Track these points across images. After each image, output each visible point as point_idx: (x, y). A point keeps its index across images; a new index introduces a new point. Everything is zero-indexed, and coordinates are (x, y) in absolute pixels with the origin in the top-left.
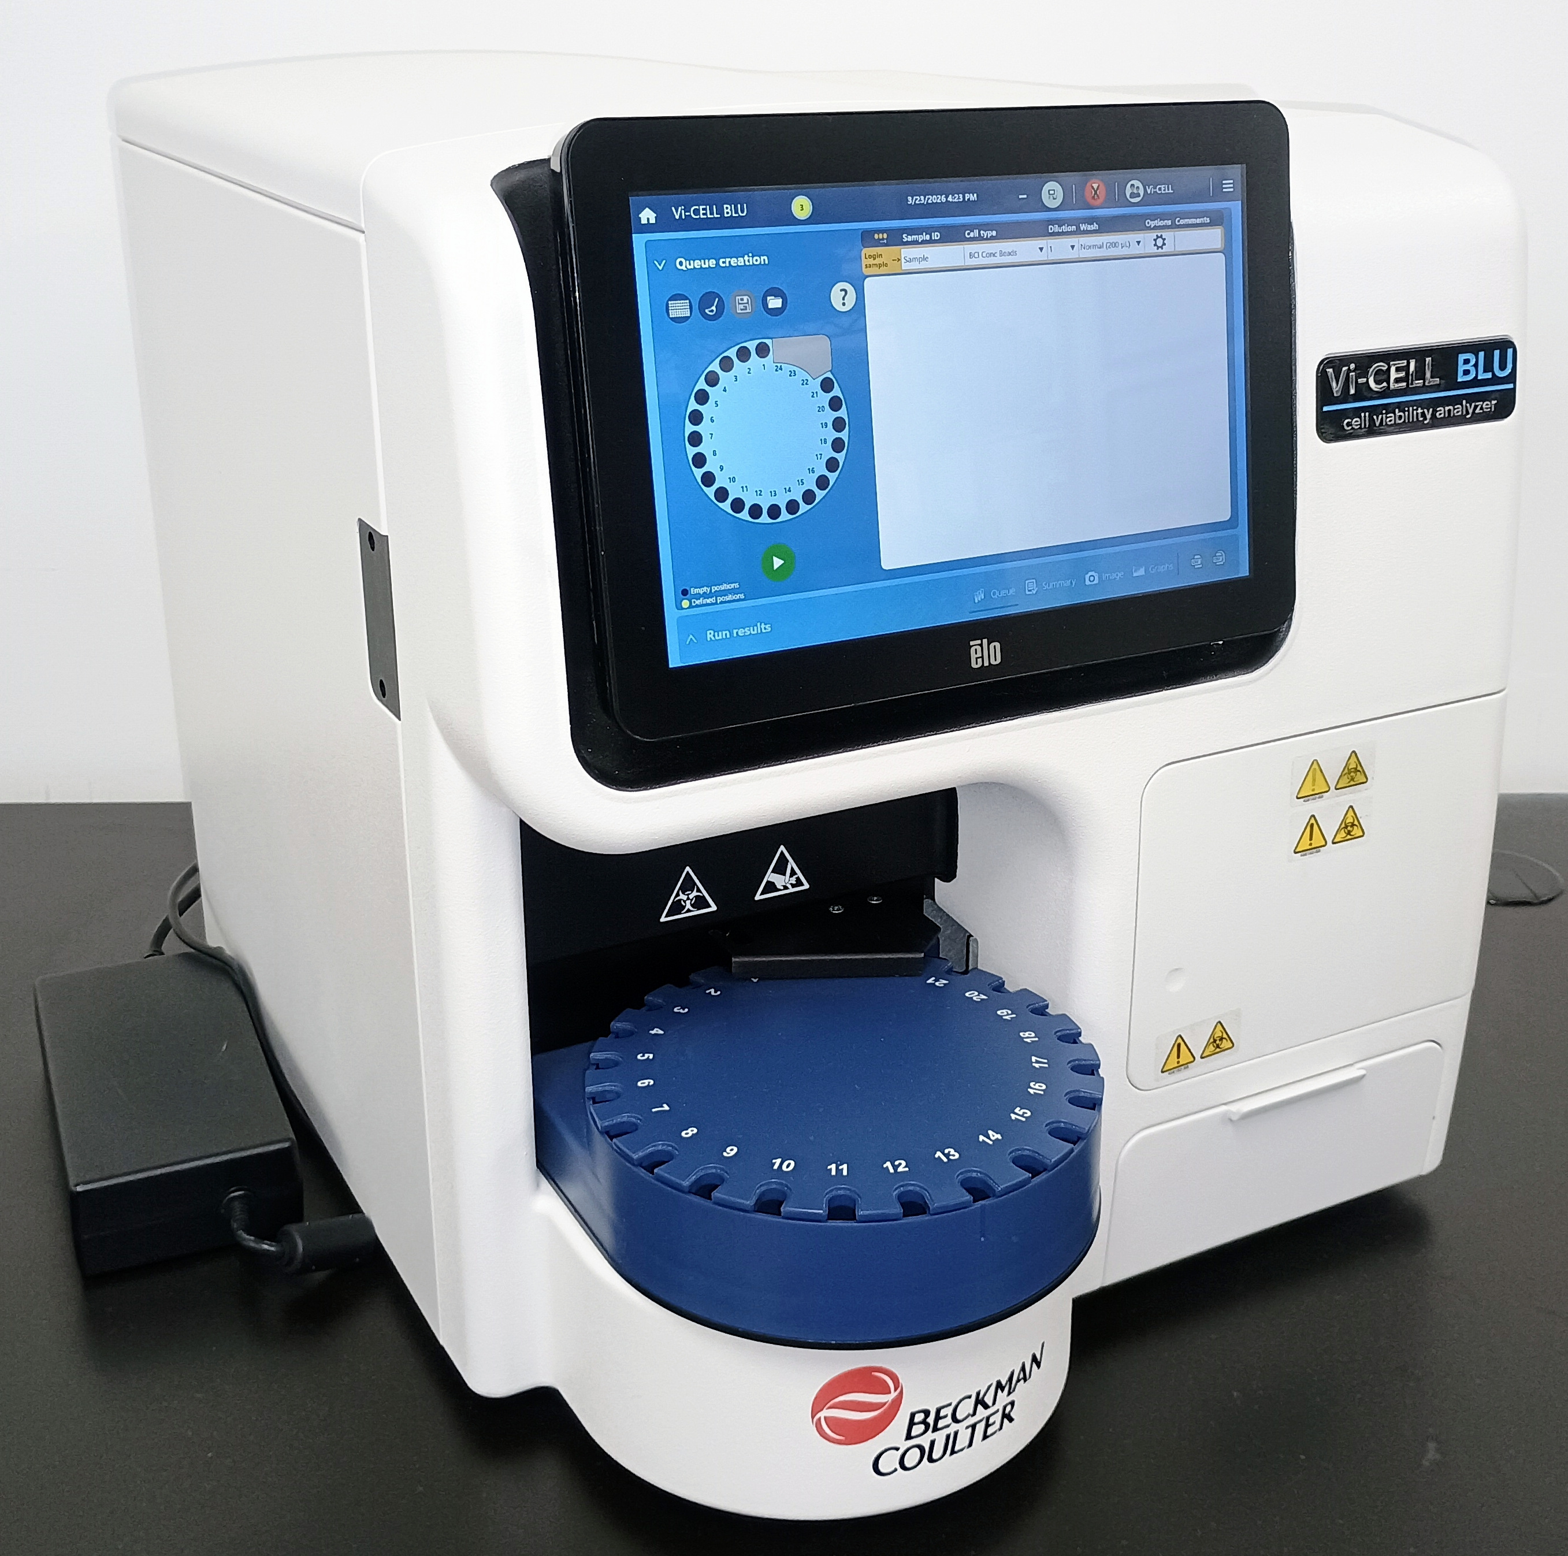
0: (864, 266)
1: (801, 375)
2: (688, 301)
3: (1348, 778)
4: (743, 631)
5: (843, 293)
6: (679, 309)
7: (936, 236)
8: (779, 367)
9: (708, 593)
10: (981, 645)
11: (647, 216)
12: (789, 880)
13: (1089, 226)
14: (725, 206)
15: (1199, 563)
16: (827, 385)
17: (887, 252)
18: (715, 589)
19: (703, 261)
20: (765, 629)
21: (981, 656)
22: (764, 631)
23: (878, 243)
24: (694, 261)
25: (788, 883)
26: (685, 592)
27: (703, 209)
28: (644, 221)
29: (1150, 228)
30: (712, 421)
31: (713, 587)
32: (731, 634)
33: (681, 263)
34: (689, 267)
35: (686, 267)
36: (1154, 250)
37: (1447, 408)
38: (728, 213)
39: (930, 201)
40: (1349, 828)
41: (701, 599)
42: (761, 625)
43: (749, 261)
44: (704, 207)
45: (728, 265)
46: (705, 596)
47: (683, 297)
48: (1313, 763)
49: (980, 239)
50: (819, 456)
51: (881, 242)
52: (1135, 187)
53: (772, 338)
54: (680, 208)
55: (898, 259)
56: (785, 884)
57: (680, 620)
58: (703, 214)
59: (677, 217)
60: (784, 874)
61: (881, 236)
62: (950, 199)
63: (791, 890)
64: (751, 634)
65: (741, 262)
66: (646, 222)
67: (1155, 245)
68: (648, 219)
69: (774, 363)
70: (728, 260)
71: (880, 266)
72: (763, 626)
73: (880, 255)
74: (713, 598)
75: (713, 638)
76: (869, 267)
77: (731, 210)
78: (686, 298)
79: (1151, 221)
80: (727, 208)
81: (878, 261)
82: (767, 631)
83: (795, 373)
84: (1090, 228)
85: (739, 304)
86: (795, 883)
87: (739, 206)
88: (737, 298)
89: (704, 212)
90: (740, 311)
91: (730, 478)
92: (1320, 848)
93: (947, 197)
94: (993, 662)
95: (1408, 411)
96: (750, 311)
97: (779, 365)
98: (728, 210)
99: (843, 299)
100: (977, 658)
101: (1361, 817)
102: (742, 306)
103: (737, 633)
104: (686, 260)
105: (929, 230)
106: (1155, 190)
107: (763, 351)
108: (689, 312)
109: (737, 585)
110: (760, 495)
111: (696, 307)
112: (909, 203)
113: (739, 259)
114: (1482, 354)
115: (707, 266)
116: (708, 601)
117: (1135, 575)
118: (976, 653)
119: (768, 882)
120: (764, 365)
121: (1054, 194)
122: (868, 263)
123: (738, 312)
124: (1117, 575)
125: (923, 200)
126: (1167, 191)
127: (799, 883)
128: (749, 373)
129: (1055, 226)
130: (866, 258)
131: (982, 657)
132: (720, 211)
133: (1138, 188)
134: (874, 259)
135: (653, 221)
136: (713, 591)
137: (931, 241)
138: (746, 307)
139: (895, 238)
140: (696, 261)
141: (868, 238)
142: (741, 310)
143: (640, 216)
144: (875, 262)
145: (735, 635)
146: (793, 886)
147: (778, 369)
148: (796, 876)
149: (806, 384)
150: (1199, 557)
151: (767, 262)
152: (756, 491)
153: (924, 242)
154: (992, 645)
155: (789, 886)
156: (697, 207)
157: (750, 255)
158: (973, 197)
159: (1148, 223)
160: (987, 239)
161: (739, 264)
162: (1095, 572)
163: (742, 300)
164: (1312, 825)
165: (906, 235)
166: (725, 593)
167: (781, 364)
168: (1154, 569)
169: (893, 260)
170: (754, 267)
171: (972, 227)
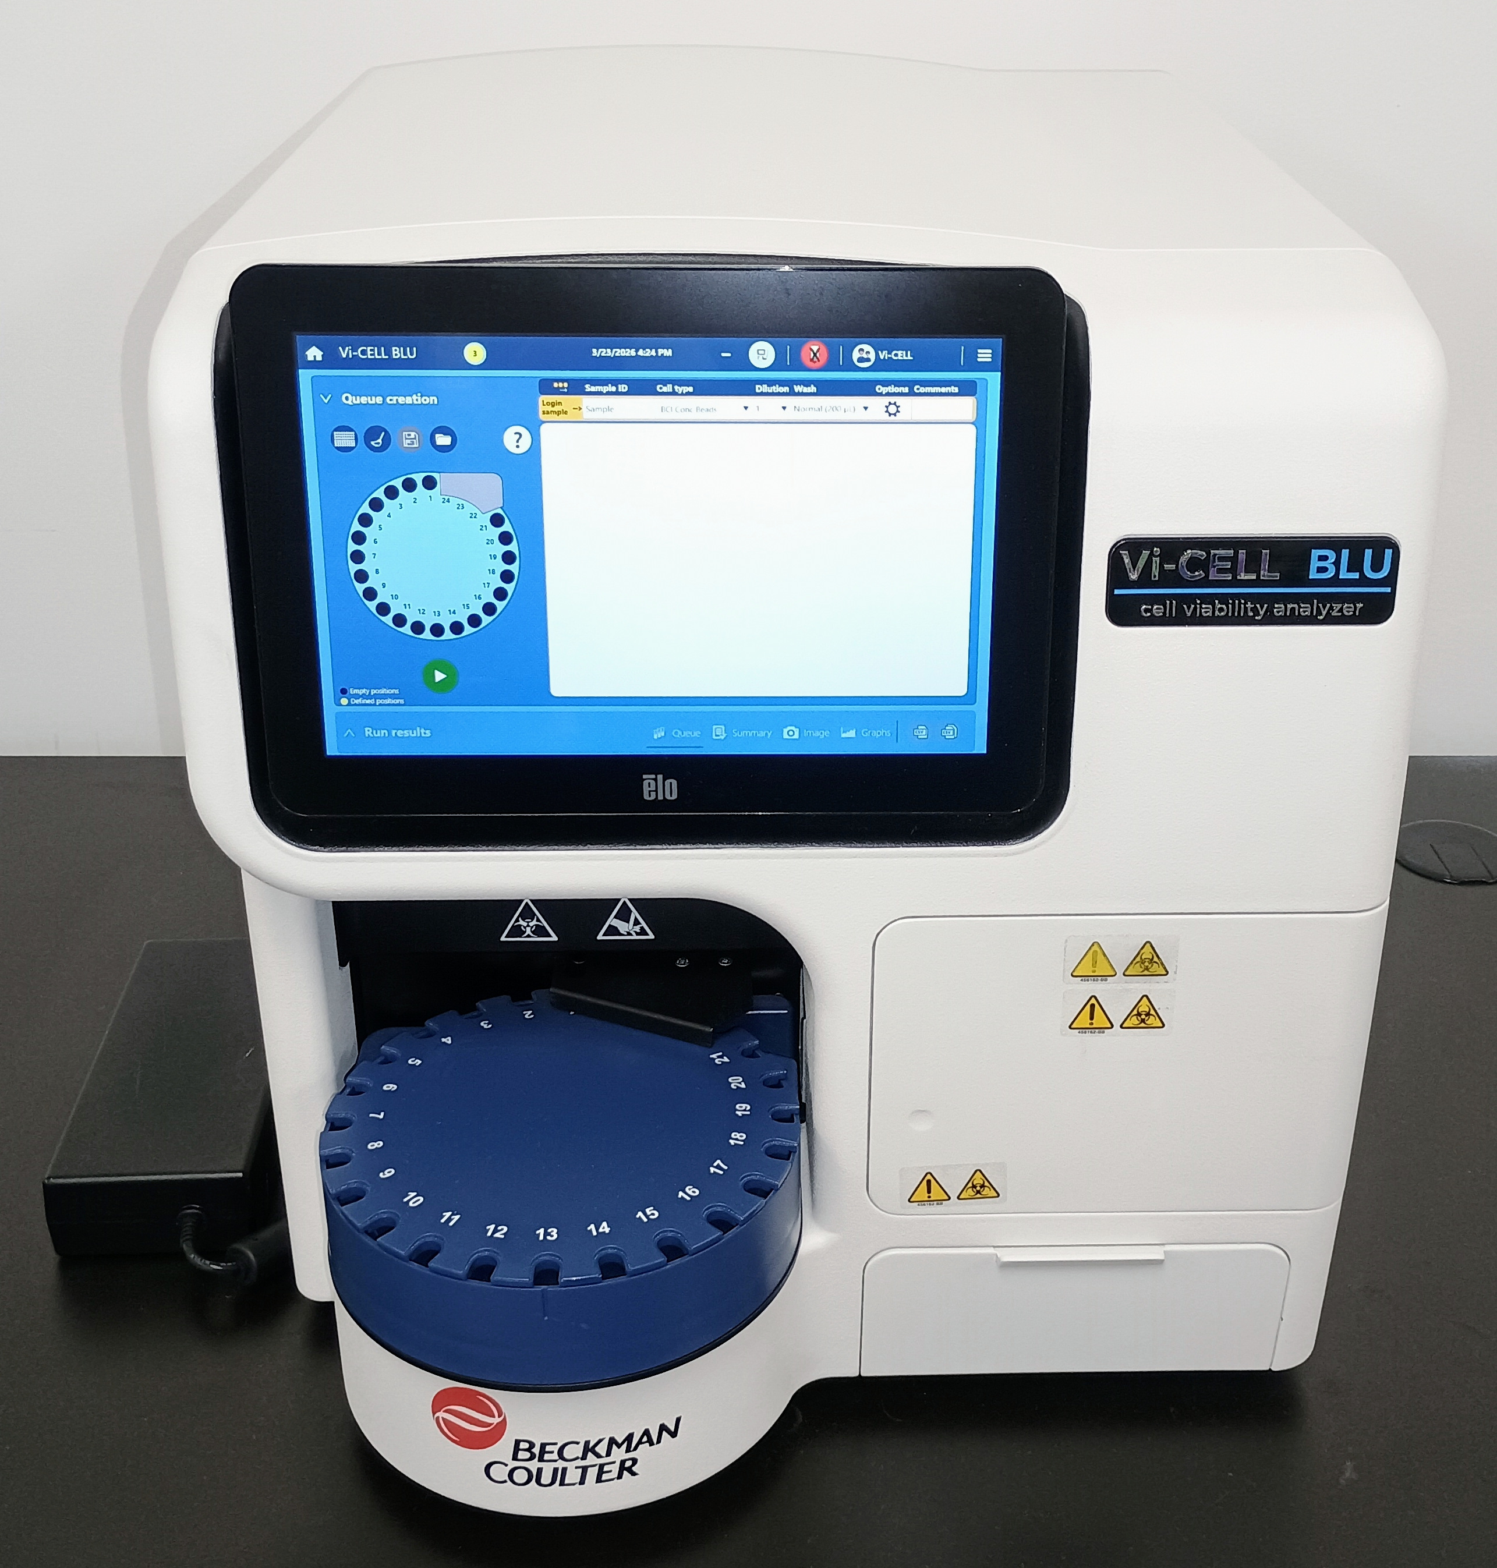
0: (541, 412)
1: (469, 508)
2: (353, 433)
3: (1141, 967)
4: (402, 732)
5: (518, 436)
6: (344, 439)
7: (623, 388)
8: (446, 500)
9: (367, 694)
10: (656, 780)
11: (314, 353)
12: (633, 928)
13: (805, 388)
14: (394, 348)
15: (924, 733)
16: (497, 520)
17: (568, 401)
18: (373, 692)
19: (369, 398)
20: (425, 733)
21: (654, 789)
22: (423, 735)
23: (558, 392)
24: (360, 397)
25: (632, 930)
26: (344, 692)
27: (371, 350)
28: (310, 358)
29: (881, 394)
30: (376, 542)
31: (372, 690)
32: (390, 733)
33: (347, 398)
34: (355, 402)
35: (352, 402)
36: (885, 417)
37: (1289, 606)
38: (396, 355)
39: (617, 354)
40: (1143, 1017)
41: (361, 699)
42: (420, 729)
43: (417, 400)
44: (372, 348)
45: (395, 402)
46: (363, 696)
47: (348, 429)
48: (1093, 945)
49: (674, 393)
50: (487, 585)
51: (561, 390)
52: (865, 352)
53: (439, 473)
54: (347, 348)
55: (579, 407)
56: (628, 931)
57: (338, 715)
58: (371, 355)
59: (344, 356)
60: (628, 922)
61: (561, 385)
62: (639, 353)
63: (635, 937)
64: (409, 736)
65: (408, 400)
66: (313, 359)
67: (887, 411)
68: (315, 357)
69: (441, 495)
70: (395, 398)
71: (558, 413)
72: (423, 731)
73: (559, 403)
74: (372, 700)
75: (371, 735)
76: (547, 414)
77: (400, 352)
78: (351, 430)
79: (883, 386)
80: (396, 350)
81: (557, 408)
82: (426, 735)
83: (463, 506)
84: (806, 390)
85: (406, 439)
86: (639, 931)
87: (408, 349)
88: (404, 433)
89: (372, 353)
90: (407, 446)
91: (392, 595)
92: (1105, 1030)
93: (637, 351)
94: (668, 797)
95: (1233, 604)
96: (417, 446)
97: (446, 498)
98: (397, 353)
99: (518, 441)
100: (650, 791)
101: (1159, 1009)
102: (409, 441)
103: (396, 733)
104: (352, 396)
105: (615, 382)
106: (890, 356)
107: (429, 483)
108: (354, 443)
109: (397, 691)
110: (423, 613)
111: (361, 438)
112: (593, 355)
113: (407, 398)
114: (1345, 553)
115: (373, 402)
116: (368, 702)
117: (844, 735)
118: (649, 787)
119: (610, 926)
120: (430, 496)
121: (764, 354)
122: (546, 410)
123: (405, 446)
124: (822, 733)
125: (610, 353)
126: (905, 358)
127: (643, 932)
128: (414, 502)
129: (763, 386)
130: (544, 405)
131: (656, 791)
132: (388, 352)
133: (868, 352)
134: (553, 406)
135: (319, 358)
136: (372, 693)
137: (617, 393)
138: (413, 442)
139: (577, 388)
140: (362, 398)
141: (546, 387)
142: (408, 444)
143: (307, 353)
144: (553, 409)
145: (394, 735)
146: (637, 934)
147: (445, 501)
148: (640, 926)
149: (475, 517)
150: (924, 727)
151: (436, 402)
152: (419, 610)
153: (609, 393)
154: (668, 782)
155: (634, 934)
156: (365, 348)
157: (419, 394)
158: (668, 353)
159: (879, 389)
160: (682, 394)
161: (407, 403)
162: (796, 727)
163: (409, 435)
164: (1093, 1006)
165: (589, 385)
166: (385, 696)
167: (448, 497)
168: (867, 733)
169: (574, 409)
170: (422, 406)
171: (665, 382)
